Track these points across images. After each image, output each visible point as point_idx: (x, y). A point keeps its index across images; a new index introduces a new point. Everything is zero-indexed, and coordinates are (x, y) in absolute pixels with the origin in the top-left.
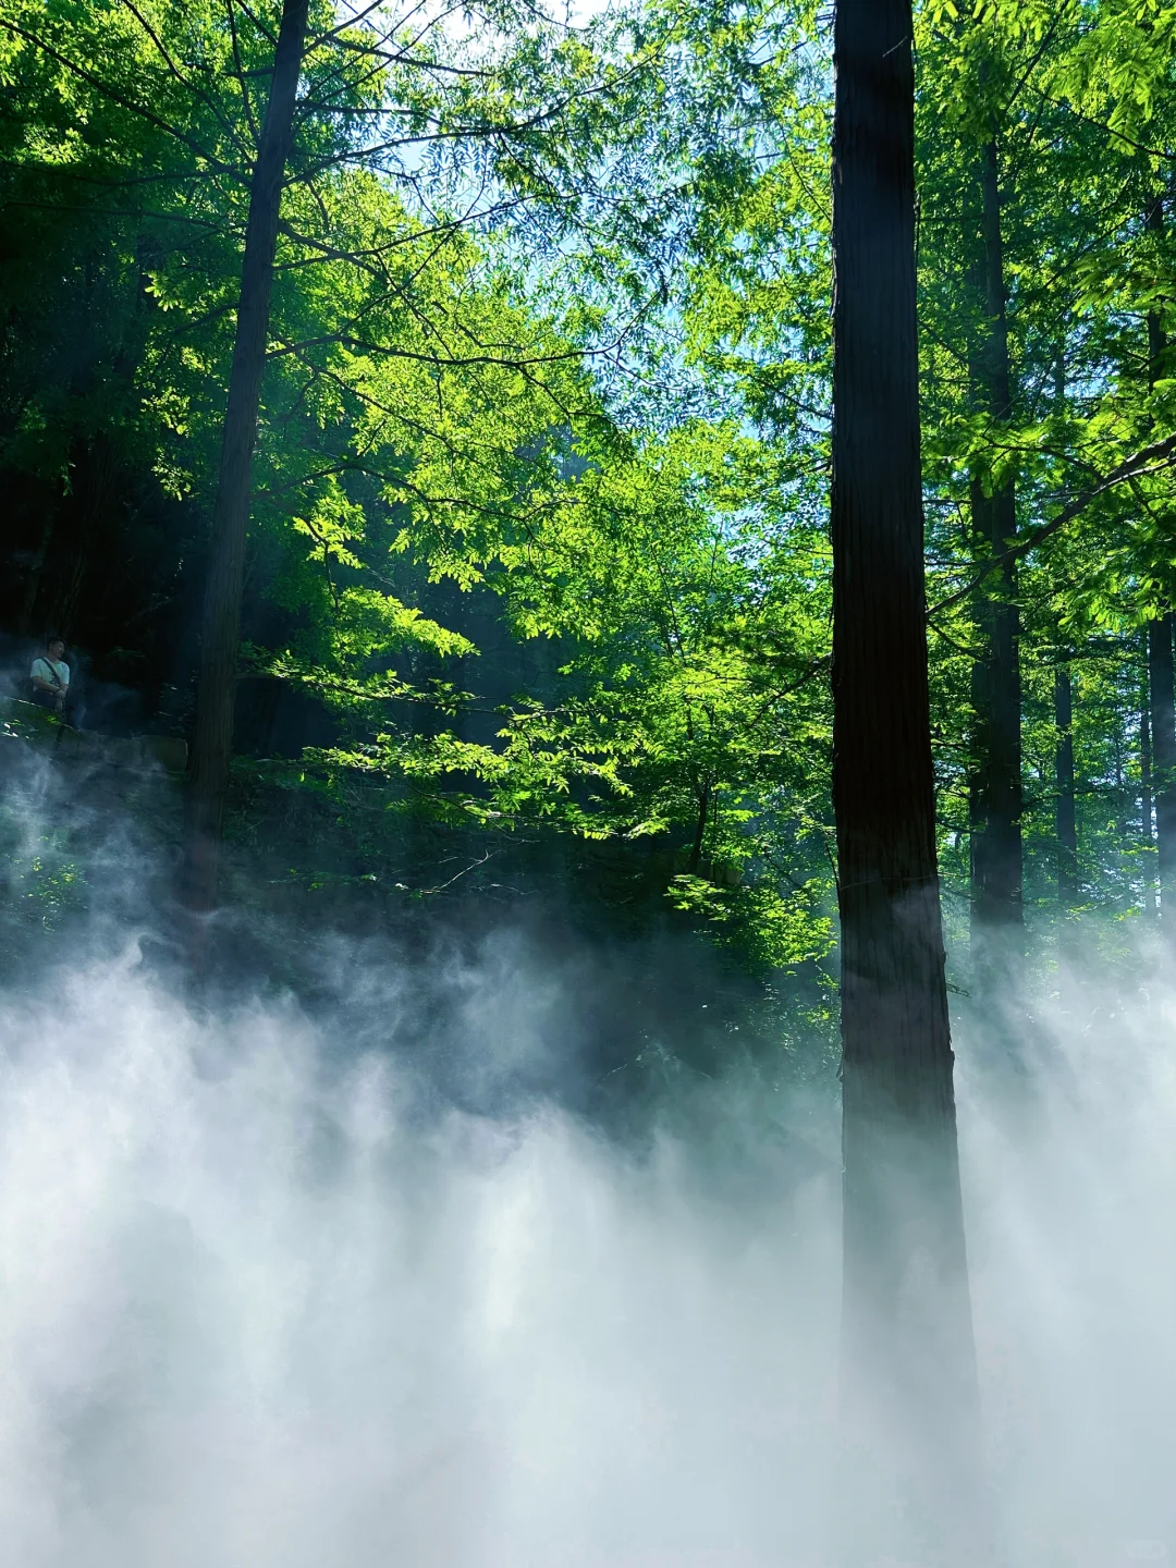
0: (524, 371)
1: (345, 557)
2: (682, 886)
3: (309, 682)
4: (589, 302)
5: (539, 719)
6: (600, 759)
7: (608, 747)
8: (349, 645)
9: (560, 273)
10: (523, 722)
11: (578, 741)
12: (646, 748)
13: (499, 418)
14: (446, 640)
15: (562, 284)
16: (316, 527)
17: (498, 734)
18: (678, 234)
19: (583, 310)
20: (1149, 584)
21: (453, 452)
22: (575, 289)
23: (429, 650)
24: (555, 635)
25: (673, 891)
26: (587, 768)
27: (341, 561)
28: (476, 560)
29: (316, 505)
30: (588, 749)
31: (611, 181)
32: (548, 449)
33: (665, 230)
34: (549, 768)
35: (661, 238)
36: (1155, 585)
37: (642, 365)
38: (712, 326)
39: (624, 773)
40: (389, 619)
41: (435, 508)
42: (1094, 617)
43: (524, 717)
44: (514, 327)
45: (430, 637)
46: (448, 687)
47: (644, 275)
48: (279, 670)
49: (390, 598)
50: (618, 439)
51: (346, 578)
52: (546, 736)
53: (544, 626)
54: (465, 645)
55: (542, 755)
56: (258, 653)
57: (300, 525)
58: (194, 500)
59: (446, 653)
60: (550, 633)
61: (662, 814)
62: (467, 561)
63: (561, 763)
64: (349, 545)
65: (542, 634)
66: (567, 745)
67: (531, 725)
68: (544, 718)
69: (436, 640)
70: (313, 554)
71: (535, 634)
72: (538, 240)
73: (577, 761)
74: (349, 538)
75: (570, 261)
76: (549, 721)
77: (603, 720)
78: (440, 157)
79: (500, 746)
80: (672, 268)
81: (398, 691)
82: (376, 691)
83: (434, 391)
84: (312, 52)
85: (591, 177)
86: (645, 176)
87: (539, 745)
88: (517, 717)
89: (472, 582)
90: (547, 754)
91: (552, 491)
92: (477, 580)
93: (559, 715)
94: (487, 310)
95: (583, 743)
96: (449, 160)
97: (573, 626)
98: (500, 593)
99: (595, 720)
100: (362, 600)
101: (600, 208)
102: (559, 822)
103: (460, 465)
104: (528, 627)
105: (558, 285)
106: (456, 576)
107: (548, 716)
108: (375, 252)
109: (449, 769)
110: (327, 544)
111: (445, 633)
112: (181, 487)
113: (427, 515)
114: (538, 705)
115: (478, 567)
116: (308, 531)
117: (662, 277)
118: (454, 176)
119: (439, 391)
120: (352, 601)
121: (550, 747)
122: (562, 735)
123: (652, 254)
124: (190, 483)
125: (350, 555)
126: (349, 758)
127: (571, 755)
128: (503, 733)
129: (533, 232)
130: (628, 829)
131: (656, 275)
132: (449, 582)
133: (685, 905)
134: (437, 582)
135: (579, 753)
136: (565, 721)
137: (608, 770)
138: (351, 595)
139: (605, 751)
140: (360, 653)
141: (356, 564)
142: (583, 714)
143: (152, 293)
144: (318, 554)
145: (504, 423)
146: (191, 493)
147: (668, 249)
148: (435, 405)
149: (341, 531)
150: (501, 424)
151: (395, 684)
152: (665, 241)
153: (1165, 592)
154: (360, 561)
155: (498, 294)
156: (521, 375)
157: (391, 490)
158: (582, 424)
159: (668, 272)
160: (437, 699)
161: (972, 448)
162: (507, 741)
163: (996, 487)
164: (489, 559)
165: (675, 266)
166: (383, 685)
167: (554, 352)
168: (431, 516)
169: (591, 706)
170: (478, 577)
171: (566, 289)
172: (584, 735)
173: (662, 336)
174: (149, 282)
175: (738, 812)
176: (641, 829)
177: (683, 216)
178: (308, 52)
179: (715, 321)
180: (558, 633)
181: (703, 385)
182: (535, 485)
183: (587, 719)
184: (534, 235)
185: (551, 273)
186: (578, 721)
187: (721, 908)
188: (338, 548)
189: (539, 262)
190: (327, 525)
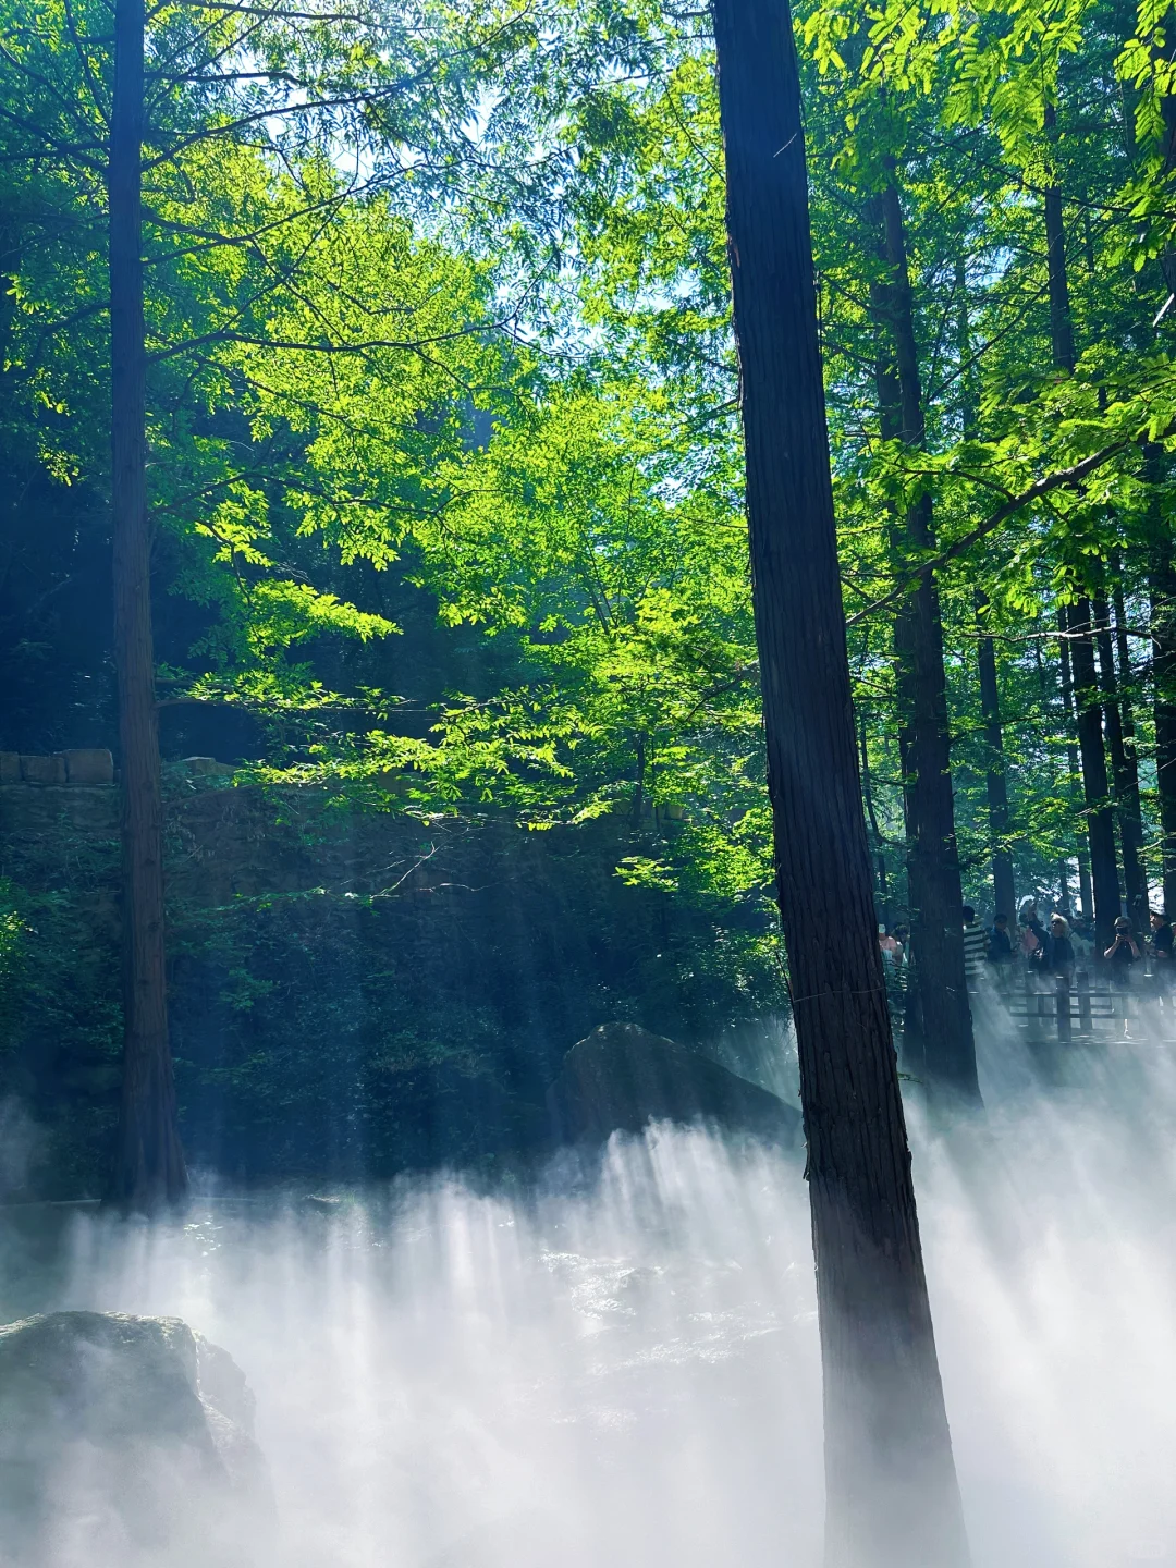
0: (420, 353)
1: (253, 556)
2: (630, 867)
3: (233, 701)
4: (478, 260)
5: (472, 712)
6: (538, 743)
7: (545, 731)
8: (267, 638)
9: (445, 231)
10: (456, 716)
11: (514, 729)
12: (581, 730)
13: (397, 393)
14: (366, 624)
15: (448, 242)
16: (219, 531)
17: (432, 729)
18: (566, 197)
19: (473, 268)
20: (1063, 570)
21: (353, 430)
22: (462, 247)
23: (349, 638)
24: (479, 621)
25: (622, 871)
26: (523, 753)
27: (249, 560)
28: (388, 538)
29: (217, 510)
30: (523, 734)
31: (489, 129)
32: (451, 420)
33: (551, 194)
34: (488, 754)
35: (548, 201)
36: (1069, 572)
37: (542, 336)
38: (609, 291)
39: (563, 755)
40: (305, 610)
41: (343, 509)
42: (1011, 603)
43: (456, 712)
44: (403, 290)
45: (350, 623)
46: (376, 692)
47: (534, 237)
48: (200, 693)
49: (304, 587)
50: (524, 410)
51: (255, 574)
52: (482, 726)
53: (466, 613)
54: (387, 626)
55: (478, 745)
56: (176, 674)
57: (202, 529)
58: (83, 483)
59: (368, 637)
60: (474, 619)
61: (603, 799)
62: (379, 539)
63: (498, 749)
64: (256, 544)
65: (466, 621)
66: (503, 732)
67: (463, 719)
68: (477, 711)
69: (357, 625)
70: (219, 555)
71: (459, 621)
72: (419, 199)
73: (512, 747)
74: (255, 537)
75: (454, 217)
76: (482, 713)
77: (537, 707)
78: (306, 120)
79: (435, 740)
80: (563, 231)
81: (325, 700)
82: (303, 703)
83: (326, 364)
84: (156, 16)
85: (469, 143)
86: (524, 121)
87: (475, 736)
88: (451, 713)
89: (387, 561)
90: (483, 744)
91: (460, 463)
92: (391, 559)
93: (493, 707)
94: (372, 275)
95: (518, 730)
96: (316, 121)
97: (496, 612)
98: (418, 585)
99: (529, 709)
100: (275, 593)
101: (482, 173)
102: (500, 796)
103: (362, 442)
104: (451, 616)
105: (444, 244)
106: (369, 556)
107: (481, 709)
108: (249, 238)
109: (385, 769)
110: (233, 545)
111: (364, 616)
112: (69, 471)
113: (335, 514)
114: (469, 699)
115: (391, 545)
116: (211, 534)
117: (553, 240)
118: (323, 138)
119: (330, 362)
120: (265, 595)
121: (486, 736)
122: (497, 723)
123: (541, 217)
124: (78, 466)
125: (258, 554)
126: (284, 775)
127: (508, 742)
128: (437, 728)
129: (413, 190)
130: (572, 816)
131: (547, 237)
132: (364, 563)
133: (634, 881)
134: (350, 563)
135: (515, 740)
136: (498, 711)
137: (546, 754)
138: (263, 589)
139: (541, 736)
140: (279, 644)
141: (265, 562)
142: (515, 704)
143: (15, 294)
144: (225, 554)
145: (404, 398)
146: (79, 476)
147: (556, 211)
148: (327, 377)
149: (245, 531)
150: (399, 399)
151: (321, 693)
152: (552, 205)
153: (1079, 578)
154: (270, 559)
155: (383, 258)
156: (417, 356)
157: (295, 495)
158: (484, 396)
159: (558, 234)
160: (366, 705)
161: (883, 471)
162: (443, 733)
163: (910, 504)
164: (402, 535)
165: (567, 229)
166: (309, 697)
167: (448, 330)
168: (339, 515)
169: (524, 695)
170: (392, 555)
171: (453, 247)
172: (518, 723)
173: (558, 292)
174: (10, 285)
175: (674, 750)
176: (584, 814)
177: (569, 180)
178: (151, 15)
179: (612, 285)
180: (482, 618)
181: (606, 351)
182: (442, 457)
183: (520, 708)
184: (415, 194)
185: (436, 232)
186: (511, 710)
187: (670, 882)
188: (245, 547)
189: (422, 222)
190: (230, 528)
